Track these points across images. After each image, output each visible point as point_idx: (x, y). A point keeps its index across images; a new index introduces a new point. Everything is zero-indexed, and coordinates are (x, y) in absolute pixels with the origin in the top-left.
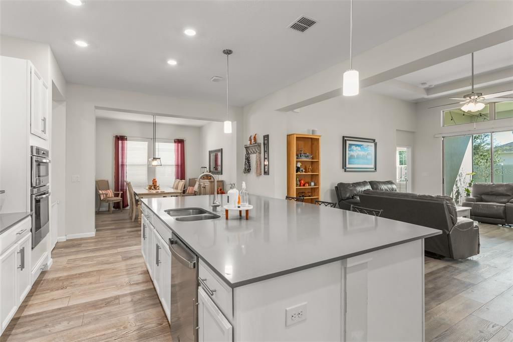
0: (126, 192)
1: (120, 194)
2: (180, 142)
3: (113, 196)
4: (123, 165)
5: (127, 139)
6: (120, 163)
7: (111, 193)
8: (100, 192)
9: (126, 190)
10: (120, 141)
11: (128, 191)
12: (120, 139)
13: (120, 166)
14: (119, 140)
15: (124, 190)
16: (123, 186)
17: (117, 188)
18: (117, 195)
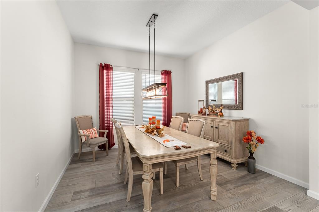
0: (112, 128)
1: (106, 134)
2: (167, 73)
3: (97, 136)
4: (108, 99)
5: (112, 68)
6: (105, 96)
7: (94, 132)
8: (81, 132)
9: (112, 127)
10: (105, 71)
11: (114, 128)
12: (105, 68)
13: (105, 99)
14: (103, 70)
15: (110, 127)
16: (108, 122)
17: (102, 126)
18: (102, 135)
